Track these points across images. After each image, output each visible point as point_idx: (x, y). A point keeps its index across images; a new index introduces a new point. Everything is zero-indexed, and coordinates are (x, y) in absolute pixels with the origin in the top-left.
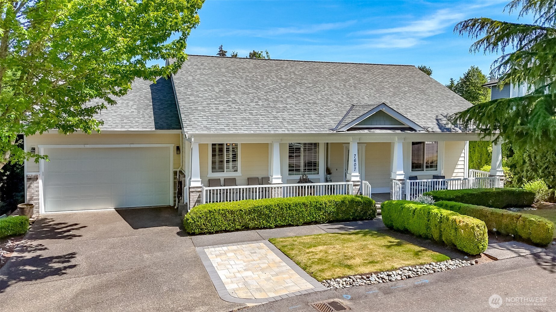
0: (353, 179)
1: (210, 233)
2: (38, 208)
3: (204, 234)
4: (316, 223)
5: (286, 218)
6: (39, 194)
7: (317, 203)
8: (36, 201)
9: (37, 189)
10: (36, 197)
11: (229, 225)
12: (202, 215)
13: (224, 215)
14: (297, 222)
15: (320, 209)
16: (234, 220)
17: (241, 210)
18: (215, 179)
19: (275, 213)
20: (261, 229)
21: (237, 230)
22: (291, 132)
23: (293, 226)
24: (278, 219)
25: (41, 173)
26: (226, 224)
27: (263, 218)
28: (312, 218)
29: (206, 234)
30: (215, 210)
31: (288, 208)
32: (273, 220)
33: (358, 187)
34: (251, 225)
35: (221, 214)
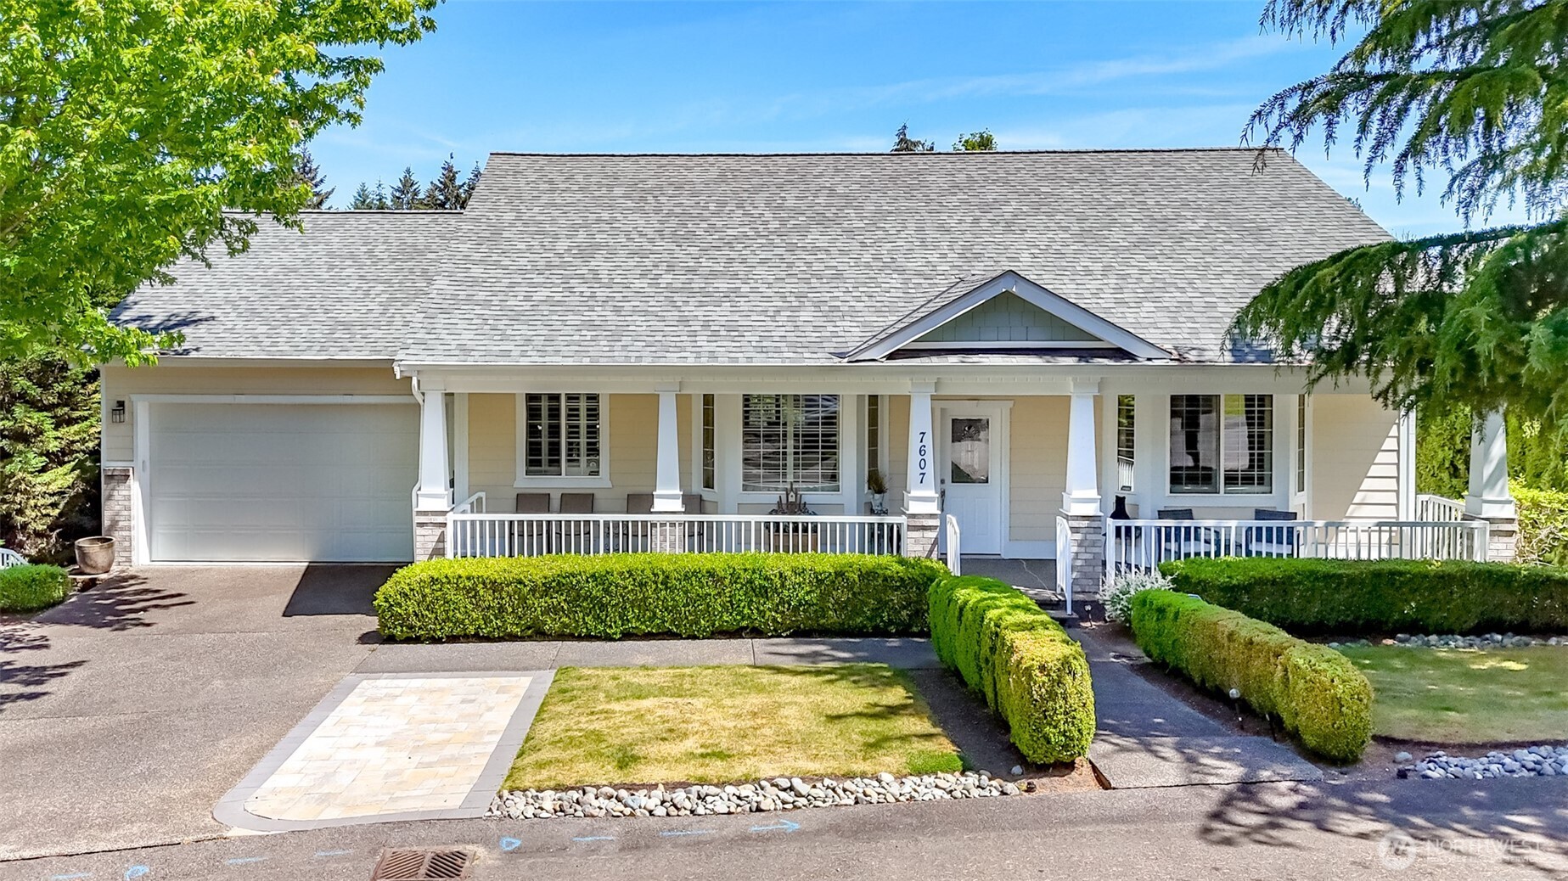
0: (914, 508)
1: (436, 641)
2: (129, 549)
3: (417, 640)
4: (757, 633)
5: (655, 614)
6: (130, 516)
7: (754, 572)
8: (124, 533)
9: (126, 503)
10: (126, 524)
11: (486, 621)
12: (412, 590)
13: (472, 592)
14: (691, 626)
15: (766, 592)
16: (502, 609)
17: (520, 582)
18: (537, 494)
19: (621, 595)
20: (580, 638)
21: (513, 638)
22: (704, 362)
23: (677, 636)
24: (630, 615)
25: (138, 464)
26: (477, 619)
27: (586, 608)
28: (738, 617)
29: (422, 643)
30: (446, 577)
31: (662, 584)
32: (615, 617)
33: (933, 535)
34: (550, 624)
35: (464, 588)
